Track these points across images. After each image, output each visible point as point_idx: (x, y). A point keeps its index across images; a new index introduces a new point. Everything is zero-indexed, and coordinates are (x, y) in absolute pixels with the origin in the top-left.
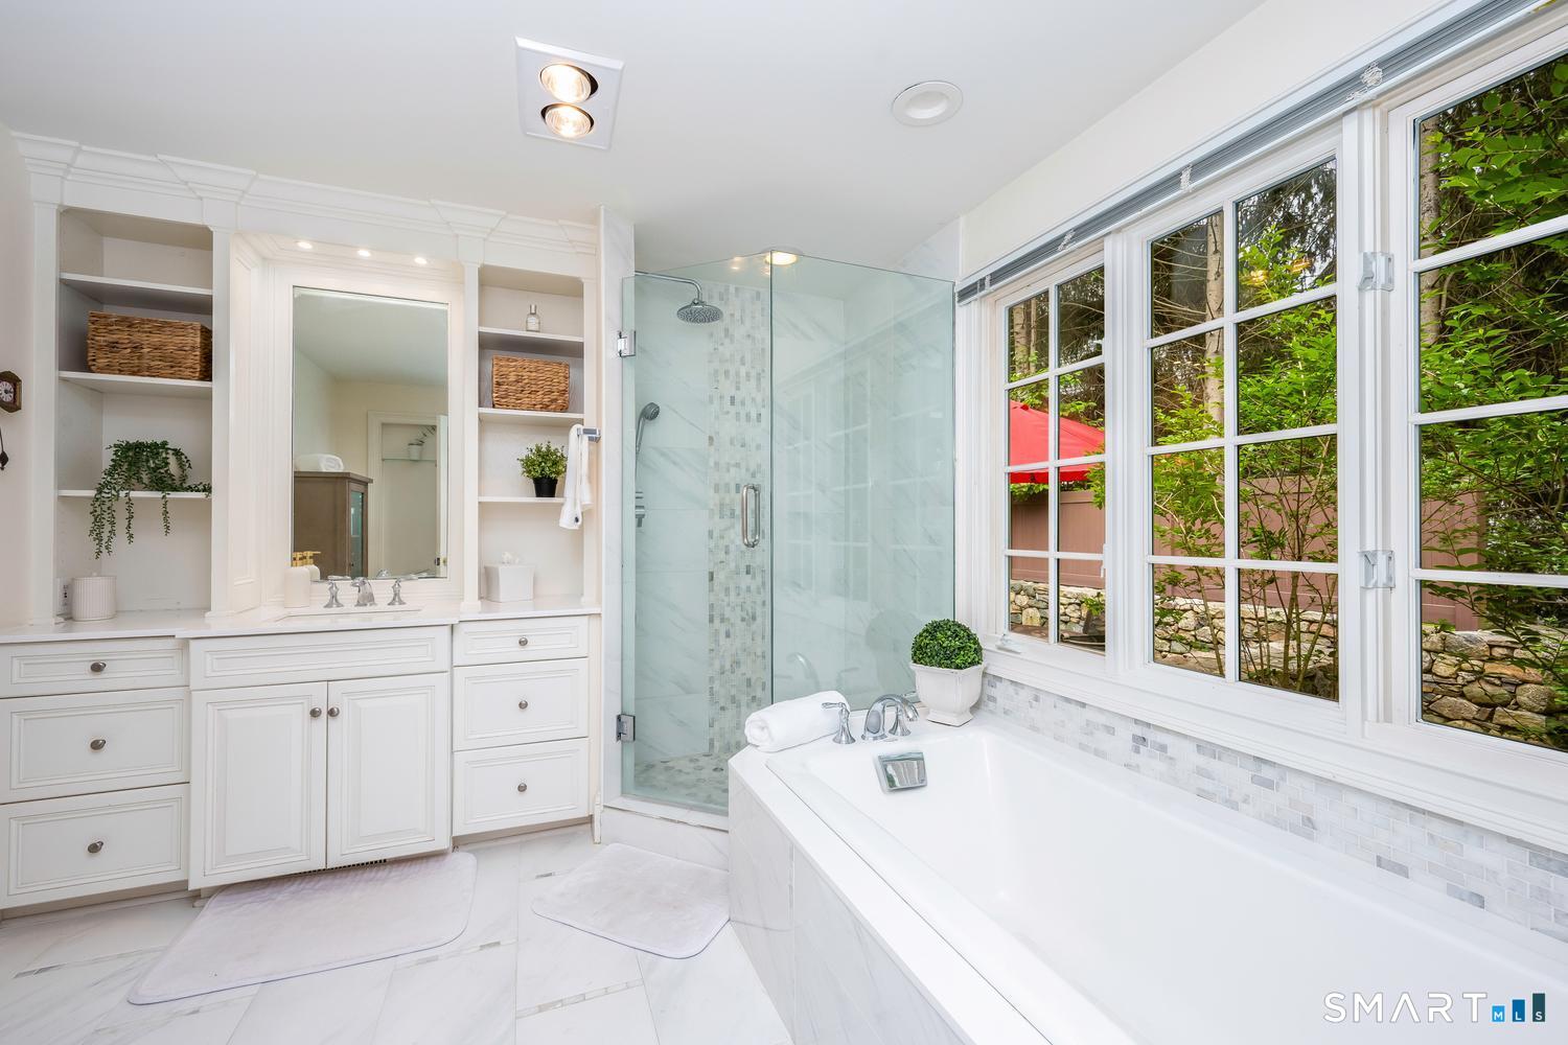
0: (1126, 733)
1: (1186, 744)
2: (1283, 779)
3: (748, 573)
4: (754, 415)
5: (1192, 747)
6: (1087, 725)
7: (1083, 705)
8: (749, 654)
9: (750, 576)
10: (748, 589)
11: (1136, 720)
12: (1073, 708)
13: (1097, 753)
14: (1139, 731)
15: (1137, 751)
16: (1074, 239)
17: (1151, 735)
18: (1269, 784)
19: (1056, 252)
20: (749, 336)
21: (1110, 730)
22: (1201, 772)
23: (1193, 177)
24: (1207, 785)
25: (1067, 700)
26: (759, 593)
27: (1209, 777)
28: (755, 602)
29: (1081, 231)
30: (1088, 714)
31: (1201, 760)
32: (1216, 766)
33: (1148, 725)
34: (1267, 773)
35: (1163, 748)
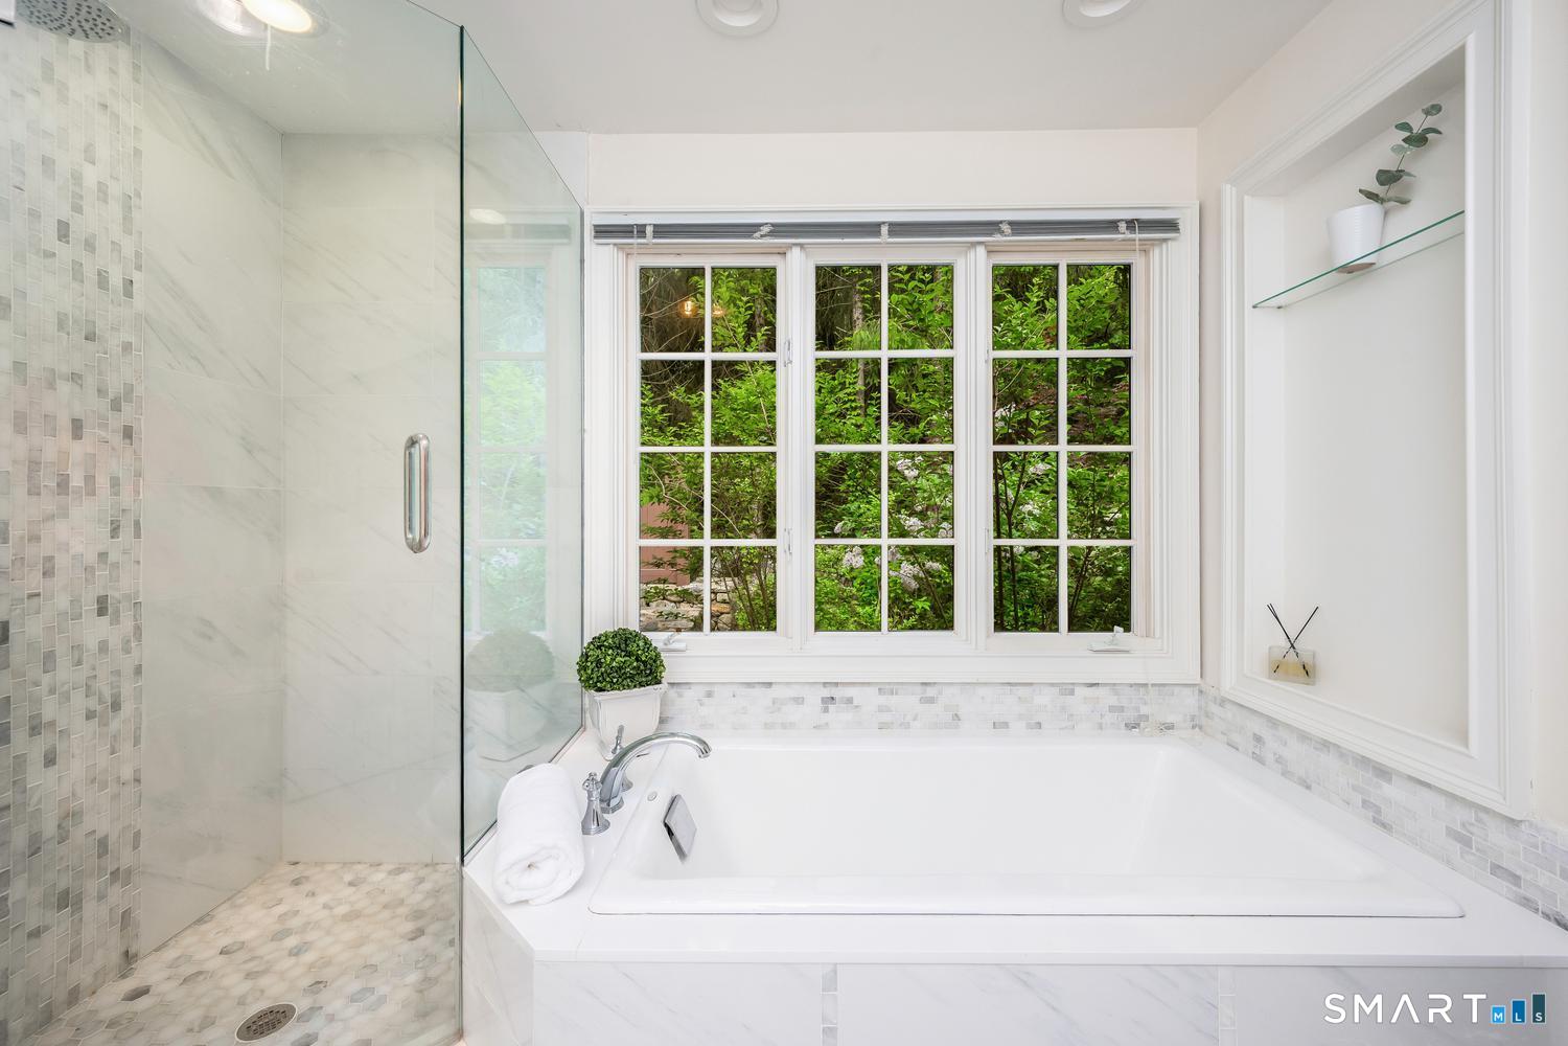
0: (814, 697)
1: (868, 690)
2: (940, 693)
3: (102, 611)
4: (116, 280)
5: (874, 690)
6: (774, 703)
7: (770, 684)
8: (104, 785)
9: (105, 620)
10: (103, 647)
11: (825, 683)
12: (757, 691)
13: (784, 726)
14: (826, 693)
15: (826, 710)
16: (771, 234)
17: (837, 693)
18: (931, 700)
19: (750, 237)
20: (105, 106)
21: (799, 701)
22: (882, 709)
23: (891, 233)
24: (886, 717)
25: (749, 685)
26: (128, 651)
27: (889, 710)
28: (118, 673)
29: (779, 230)
30: (775, 692)
31: (883, 700)
32: (893, 700)
33: (837, 684)
34: (931, 692)
35: (850, 701)
